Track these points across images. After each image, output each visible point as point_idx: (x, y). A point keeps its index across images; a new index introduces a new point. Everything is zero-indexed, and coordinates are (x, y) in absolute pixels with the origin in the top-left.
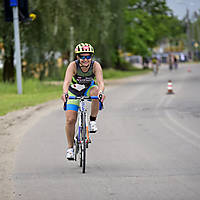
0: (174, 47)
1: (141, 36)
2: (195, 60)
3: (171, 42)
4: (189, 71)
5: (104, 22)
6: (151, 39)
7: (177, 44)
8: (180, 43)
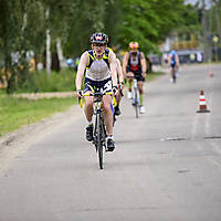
0: (184, 43)
1: (141, 29)
2: (214, 60)
3: (180, 35)
4: (212, 76)
5: (97, 8)
6: (155, 33)
7: (188, 39)
8: (192, 36)
